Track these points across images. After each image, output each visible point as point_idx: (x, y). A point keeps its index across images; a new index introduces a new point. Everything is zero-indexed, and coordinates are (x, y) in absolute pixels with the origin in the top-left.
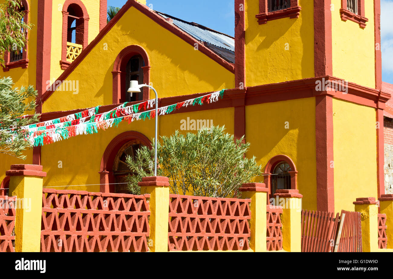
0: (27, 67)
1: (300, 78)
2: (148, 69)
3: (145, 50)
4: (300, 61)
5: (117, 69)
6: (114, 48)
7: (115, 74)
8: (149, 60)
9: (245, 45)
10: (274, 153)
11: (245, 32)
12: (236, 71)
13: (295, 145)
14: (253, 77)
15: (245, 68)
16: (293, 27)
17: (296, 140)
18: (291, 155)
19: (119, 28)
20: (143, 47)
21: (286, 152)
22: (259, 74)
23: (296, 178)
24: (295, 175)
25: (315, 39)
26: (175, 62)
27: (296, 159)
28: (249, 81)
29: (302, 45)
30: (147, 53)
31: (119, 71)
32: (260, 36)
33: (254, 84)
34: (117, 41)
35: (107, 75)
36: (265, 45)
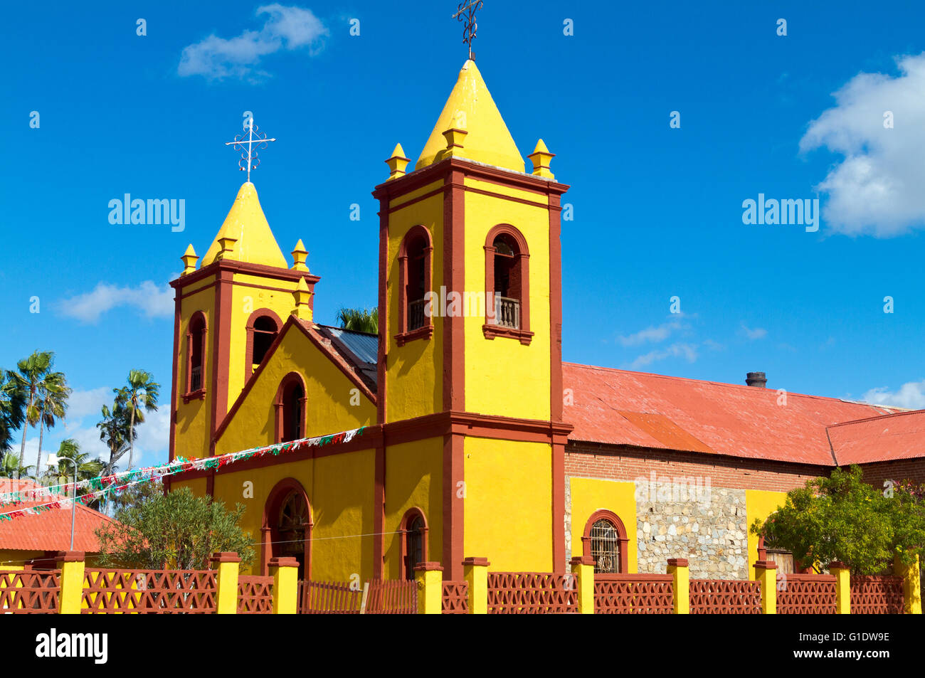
0: (204, 398)
1: (432, 412)
2: (304, 401)
3: (303, 378)
4: (432, 391)
5: (279, 402)
6: (277, 376)
7: (277, 407)
8: (306, 390)
9: (386, 373)
10: (408, 506)
11: (388, 358)
12: (378, 405)
13: (427, 495)
14: (393, 411)
15: (386, 401)
16: (426, 351)
17: (428, 488)
18: (423, 507)
19: (283, 350)
20: (302, 373)
21: (419, 503)
22: (398, 408)
23: (427, 535)
24: (424, 533)
25: (444, 367)
26: (328, 392)
27: (427, 512)
28: (389, 417)
29: (434, 371)
30: (304, 381)
31: (281, 404)
32: (400, 360)
33: (394, 420)
34: (280, 367)
35: (271, 408)
36: (404, 371)
